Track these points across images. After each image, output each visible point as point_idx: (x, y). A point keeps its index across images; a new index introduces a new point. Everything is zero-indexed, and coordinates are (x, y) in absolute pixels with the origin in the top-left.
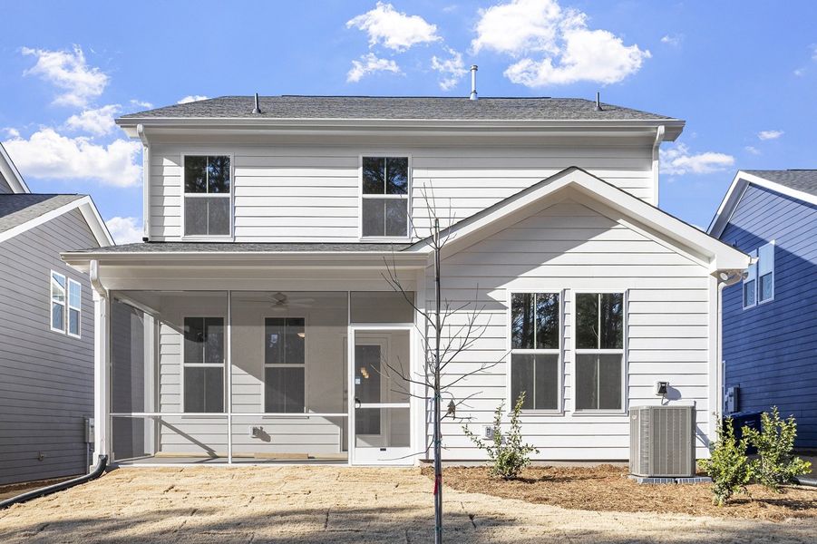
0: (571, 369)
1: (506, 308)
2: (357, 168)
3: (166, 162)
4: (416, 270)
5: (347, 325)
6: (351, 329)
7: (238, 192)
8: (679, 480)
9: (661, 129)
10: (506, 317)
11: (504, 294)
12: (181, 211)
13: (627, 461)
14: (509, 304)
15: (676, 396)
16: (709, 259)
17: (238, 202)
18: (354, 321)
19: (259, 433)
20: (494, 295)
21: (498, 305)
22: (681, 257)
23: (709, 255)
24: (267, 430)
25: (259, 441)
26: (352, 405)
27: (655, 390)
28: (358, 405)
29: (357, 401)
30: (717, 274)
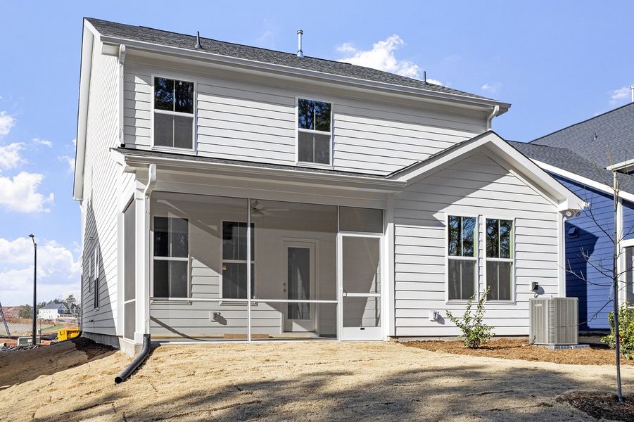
0: (484, 271)
1: (444, 226)
2: (294, 107)
3: (137, 80)
4: (387, 194)
5: (337, 232)
6: (340, 236)
7: (200, 114)
8: (572, 346)
9: (497, 108)
10: (445, 233)
11: (443, 216)
12: (152, 124)
13: (528, 336)
14: (446, 223)
15: (542, 292)
16: (559, 202)
17: (200, 122)
18: (343, 230)
19: (218, 318)
20: (437, 216)
21: (440, 224)
22: (543, 198)
23: (559, 199)
24: (224, 315)
25: (217, 324)
26: (340, 294)
27: (530, 288)
28: (345, 295)
29: (345, 291)
30: (564, 213)
